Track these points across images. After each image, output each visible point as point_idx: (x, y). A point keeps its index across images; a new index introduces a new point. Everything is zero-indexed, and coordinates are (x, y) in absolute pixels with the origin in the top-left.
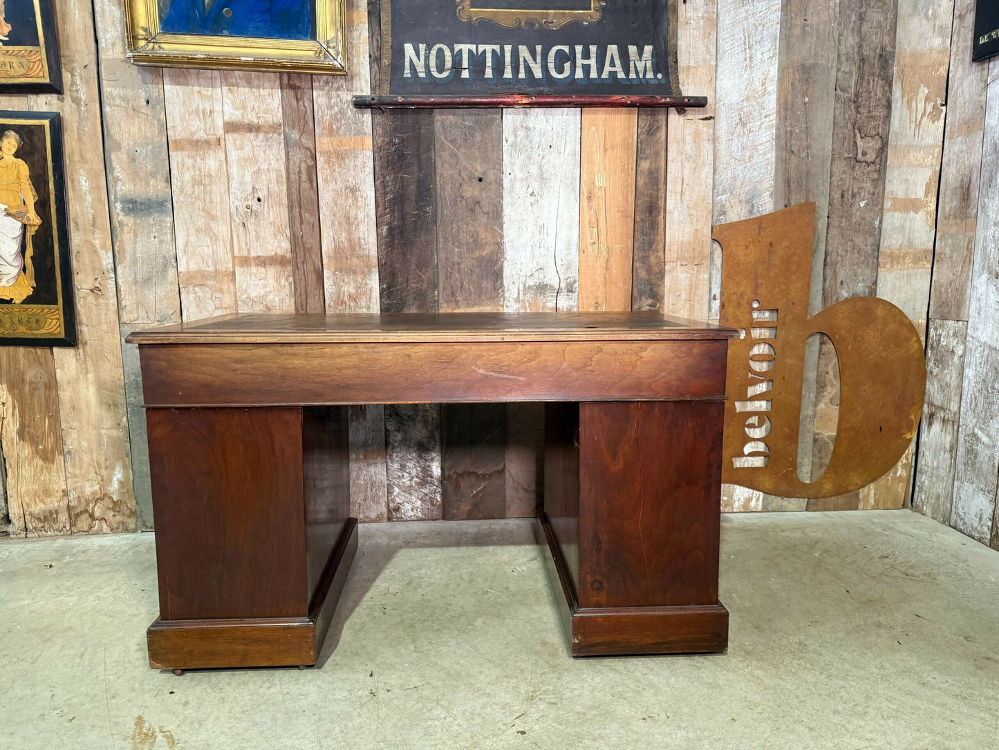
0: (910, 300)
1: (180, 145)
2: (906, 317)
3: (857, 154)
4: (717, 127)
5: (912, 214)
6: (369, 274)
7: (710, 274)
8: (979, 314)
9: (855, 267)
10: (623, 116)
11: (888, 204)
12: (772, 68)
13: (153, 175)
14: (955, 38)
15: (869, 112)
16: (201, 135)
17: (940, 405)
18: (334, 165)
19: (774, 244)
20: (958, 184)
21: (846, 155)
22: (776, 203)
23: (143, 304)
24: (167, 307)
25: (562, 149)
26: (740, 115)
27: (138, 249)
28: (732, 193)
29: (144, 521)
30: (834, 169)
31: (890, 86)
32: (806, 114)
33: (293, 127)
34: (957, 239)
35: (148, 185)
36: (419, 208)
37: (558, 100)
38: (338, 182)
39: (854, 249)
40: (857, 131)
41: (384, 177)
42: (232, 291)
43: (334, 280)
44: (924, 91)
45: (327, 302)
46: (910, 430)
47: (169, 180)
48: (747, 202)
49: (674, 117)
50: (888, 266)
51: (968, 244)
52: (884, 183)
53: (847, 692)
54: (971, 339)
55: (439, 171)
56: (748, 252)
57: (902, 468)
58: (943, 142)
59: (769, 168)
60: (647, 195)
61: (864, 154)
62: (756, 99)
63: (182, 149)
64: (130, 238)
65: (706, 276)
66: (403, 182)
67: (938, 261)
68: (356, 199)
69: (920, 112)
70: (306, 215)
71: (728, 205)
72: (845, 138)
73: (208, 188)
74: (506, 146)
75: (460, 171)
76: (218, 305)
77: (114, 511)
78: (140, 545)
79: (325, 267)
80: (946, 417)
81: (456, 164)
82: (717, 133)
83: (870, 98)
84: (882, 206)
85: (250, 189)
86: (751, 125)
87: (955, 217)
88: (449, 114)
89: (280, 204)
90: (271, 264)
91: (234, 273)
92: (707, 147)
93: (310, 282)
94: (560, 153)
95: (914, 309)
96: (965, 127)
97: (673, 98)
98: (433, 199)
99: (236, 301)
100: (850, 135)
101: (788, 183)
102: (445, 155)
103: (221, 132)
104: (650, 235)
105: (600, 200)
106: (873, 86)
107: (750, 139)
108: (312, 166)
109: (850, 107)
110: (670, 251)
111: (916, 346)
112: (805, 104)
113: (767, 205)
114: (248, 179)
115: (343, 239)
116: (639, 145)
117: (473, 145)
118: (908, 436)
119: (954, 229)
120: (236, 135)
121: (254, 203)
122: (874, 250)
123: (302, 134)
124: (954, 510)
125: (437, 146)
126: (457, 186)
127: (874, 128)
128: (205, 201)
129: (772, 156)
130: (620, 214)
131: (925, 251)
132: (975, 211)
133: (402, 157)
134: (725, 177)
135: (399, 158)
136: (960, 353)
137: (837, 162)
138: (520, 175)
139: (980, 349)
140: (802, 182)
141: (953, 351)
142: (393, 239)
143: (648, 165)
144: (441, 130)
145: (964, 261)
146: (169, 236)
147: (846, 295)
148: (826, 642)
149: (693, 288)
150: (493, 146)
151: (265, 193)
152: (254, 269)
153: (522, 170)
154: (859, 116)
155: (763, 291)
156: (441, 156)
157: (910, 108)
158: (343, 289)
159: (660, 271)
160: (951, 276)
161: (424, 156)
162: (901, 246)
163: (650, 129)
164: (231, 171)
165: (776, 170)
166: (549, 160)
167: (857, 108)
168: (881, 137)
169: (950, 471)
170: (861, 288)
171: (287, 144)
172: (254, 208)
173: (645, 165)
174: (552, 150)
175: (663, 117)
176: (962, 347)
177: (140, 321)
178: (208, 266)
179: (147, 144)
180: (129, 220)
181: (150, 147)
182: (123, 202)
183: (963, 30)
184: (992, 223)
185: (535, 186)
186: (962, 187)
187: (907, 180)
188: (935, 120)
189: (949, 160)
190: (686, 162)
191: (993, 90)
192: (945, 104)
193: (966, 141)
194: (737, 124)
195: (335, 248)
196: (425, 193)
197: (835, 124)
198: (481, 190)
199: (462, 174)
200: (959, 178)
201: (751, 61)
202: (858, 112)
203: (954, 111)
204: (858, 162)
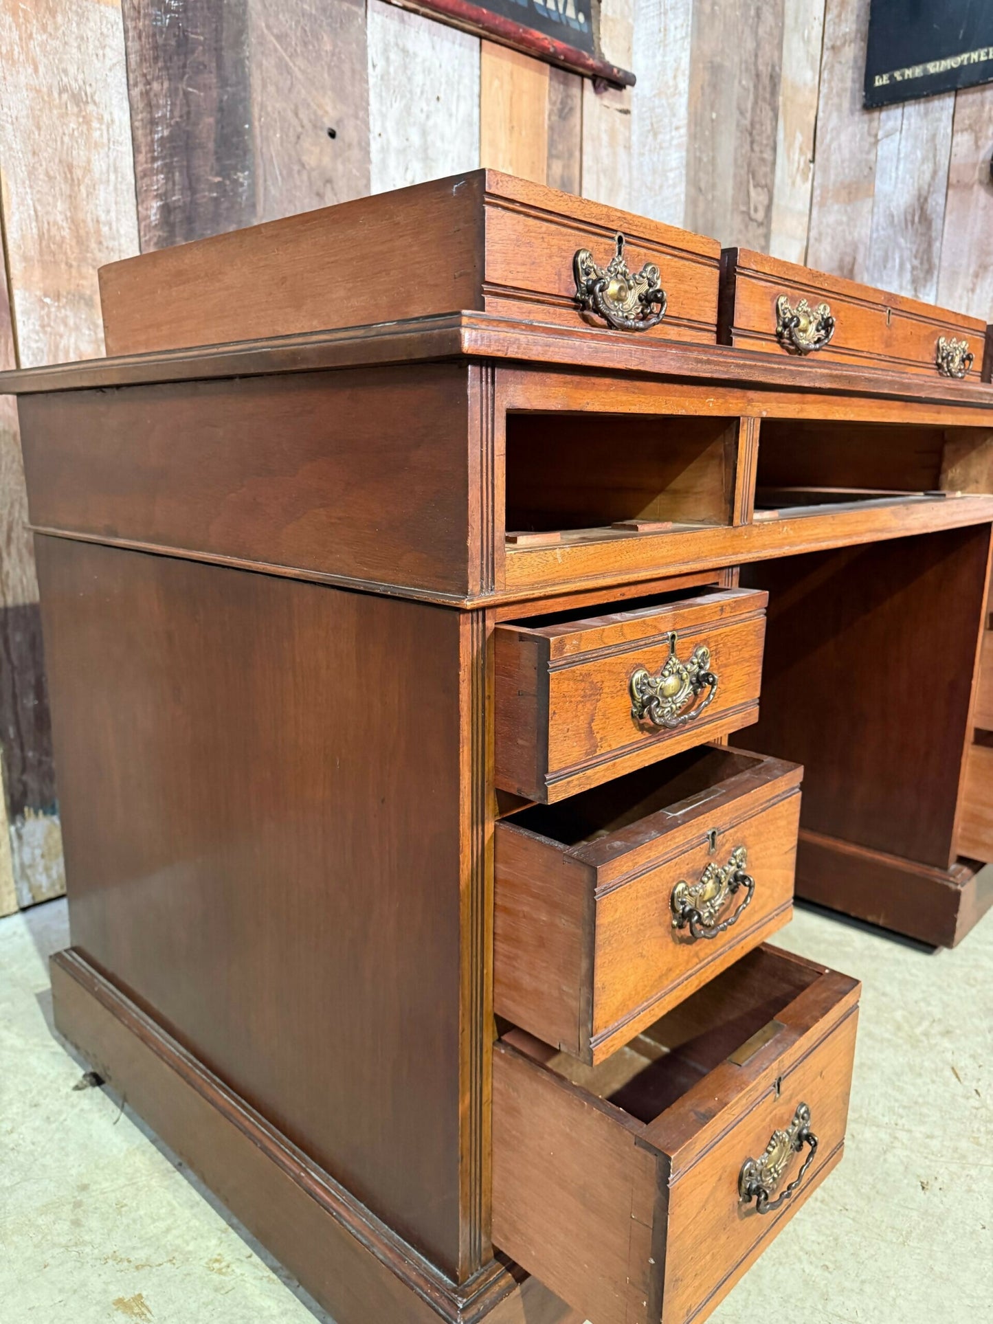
3: (750, 209)
4: (632, 128)
10: (532, 73)
12: (684, 55)
14: (825, 75)
15: (761, 152)
18: (27, 20)
21: (742, 207)
25: (454, 108)
26: (651, 117)
30: (733, 224)
31: (777, 121)
32: (713, 138)
36: (224, 171)
38: (41, 70)
40: (751, 176)
41: (148, 83)
43: (41, 318)
44: (799, 138)
49: (587, 96)
58: (811, 210)
59: (678, 207)
61: (756, 210)
62: (668, 97)
66: (188, 105)
68: (87, 121)
69: (796, 166)
72: (742, 183)
74: (373, 77)
81: (290, 90)
82: (631, 137)
83: (762, 132)
86: (662, 137)
92: (622, 158)
94: (451, 115)
96: (844, 193)
98: (249, 157)
100: (745, 180)
102: (269, 63)
106: (765, 116)
107: (661, 158)
109: (746, 138)
112: (712, 121)
115: (59, 218)
116: (551, 133)
117: (319, 57)
126: (293, 139)
127: (764, 175)
129: (681, 189)
133: (184, 44)
135: (179, 45)
138: (395, 142)
142: (172, 233)
143: (560, 169)
153: (397, 132)
154: (753, 155)
156: (260, 65)
161: (228, 55)
163: (563, 109)
166: (435, 124)
167: (752, 142)
168: (768, 190)
173: (557, 169)
174: (439, 105)
175: (576, 91)
186: (841, 268)
188: (805, 179)
189: (820, 234)
190: (602, 176)
191: (887, 148)
192: (813, 161)
193: (846, 211)
194: (649, 131)
195: (41, 237)
196: (235, 140)
197: (736, 160)
198: (336, 156)
199: (301, 116)
200: (837, 257)
201: (665, 35)
202: (752, 150)
203: (825, 171)
204: (751, 219)
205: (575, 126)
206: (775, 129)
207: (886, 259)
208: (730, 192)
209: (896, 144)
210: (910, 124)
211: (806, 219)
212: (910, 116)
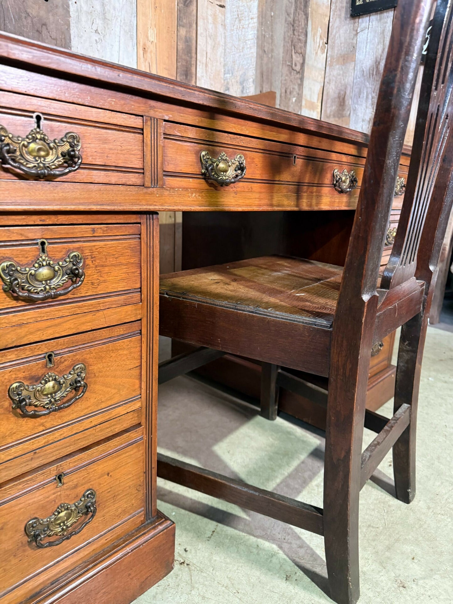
3: (292, 64)
4: (226, 15)
5: (312, 112)
11: (304, 103)
15: (298, 35)
20: (336, 95)
21: (288, 63)
22: (256, 88)
26: (238, 11)
28: (232, 74)
30: (283, 71)
31: (307, 21)
32: (272, 25)
40: (293, 47)
44: (320, 31)
48: (241, 83)
52: (303, 88)
58: (325, 68)
59: (253, 59)
60: (184, 60)
61: (296, 65)
69: (318, 45)
71: (230, 83)
72: (288, 51)
82: (226, 20)
83: (299, 26)
84: (302, 104)
86: (244, 22)
87: (334, 116)
92: (221, 31)
96: (341, 60)
100: (290, 49)
101: (262, 74)
105: (152, 55)
106: (301, 17)
107: (243, 33)
109: (290, 28)
112: (272, 17)
113: (251, 89)
116: (179, 13)
127: (300, 48)
129: (254, 50)
132: (349, 113)
137: (284, 67)
138: (85, 7)
140: (269, 76)
143: (185, 33)
153: (87, 2)
154: (294, 37)
163: (186, 2)
165: (256, 63)
167: (294, 30)
168: (303, 56)
173: (183, 32)
184: (360, 120)
186: (339, 97)
187: (311, 89)
188: (323, 53)
189: (330, 80)
190: (209, 39)
191: (362, 37)
192: (327, 43)
193: (342, 69)
194: (236, 18)
197: (284, 38)
198: (48, 11)
200: (337, 92)
202: (294, 34)
203: (333, 48)
204: (293, 69)
205: (193, 10)
206: (307, 24)
207: (360, 92)
208: (281, 55)
209: (366, 35)
210: (372, 25)
211: (323, 72)
212: (373, 21)
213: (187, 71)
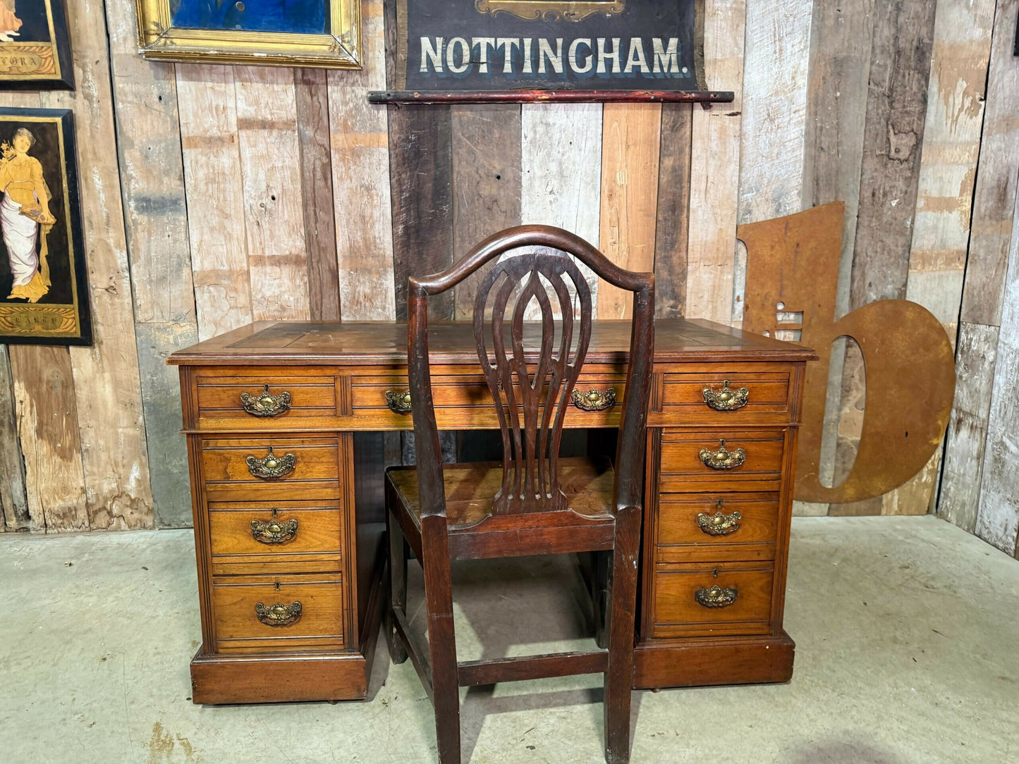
0: (941, 302)
1: (193, 142)
2: (936, 320)
3: (889, 152)
4: (744, 123)
5: (946, 213)
6: (385, 275)
7: (734, 275)
8: (1012, 319)
9: (884, 269)
10: (646, 111)
11: (921, 203)
12: (802, 61)
13: (167, 173)
14: (996, 29)
15: (904, 107)
16: (215, 132)
17: (968, 411)
18: (348, 162)
19: (801, 244)
20: (994, 183)
21: (878, 152)
22: (804, 201)
23: (158, 304)
24: (181, 307)
25: (583, 145)
26: (768, 110)
27: (153, 249)
28: (758, 191)
29: (161, 519)
30: (866, 166)
31: (927, 80)
32: (838, 109)
33: (308, 123)
34: (992, 241)
35: (162, 183)
36: (435, 207)
37: (579, 95)
38: (353, 180)
39: (884, 250)
40: (890, 127)
41: (400, 175)
42: (247, 291)
43: (349, 280)
44: (962, 85)
45: (342, 303)
46: (937, 435)
47: (183, 178)
48: (774, 200)
49: (699, 112)
50: (919, 267)
51: (1003, 246)
52: (917, 182)
53: (859, 712)
54: (1002, 345)
55: (456, 169)
56: (773, 252)
57: (928, 474)
58: (981, 139)
59: (798, 165)
60: (670, 193)
61: (897, 151)
62: (785, 93)
63: (196, 146)
64: (144, 237)
65: (730, 277)
66: (419, 180)
67: (971, 263)
68: (371, 197)
69: (958, 107)
70: (321, 214)
71: (754, 204)
72: (877, 135)
73: (222, 186)
74: (525, 143)
75: (477, 169)
76: (232, 305)
77: (132, 509)
78: (157, 543)
79: (340, 267)
80: (975, 424)
81: (474, 161)
82: (744, 128)
83: (905, 93)
84: (915, 205)
85: (264, 187)
86: (780, 121)
87: (991, 218)
88: (467, 109)
89: (295, 203)
90: (286, 264)
91: (248, 272)
92: (733, 144)
93: (325, 282)
94: (580, 150)
95: (945, 312)
96: (1004, 124)
97: (699, 93)
98: (450, 198)
99: (251, 300)
100: (883, 131)
101: (816, 181)
102: (463, 151)
103: (234, 129)
104: (672, 235)
105: (621, 199)
106: (909, 79)
107: (779, 135)
108: (327, 164)
109: (883, 101)
110: (693, 251)
111: (946, 349)
112: (837, 98)
113: (794, 205)
114: (262, 176)
115: (359, 238)
116: (663, 142)
117: (491, 142)
118: (935, 442)
119: (989, 230)
120: (249, 132)
121: (268, 201)
122: (904, 251)
123: (316, 131)
124: (979, 518)
125: (454, 143)
126: (475, 184)
127: (909, 124)
128: (219, 200)
129: (801, 153)
130: (642, 213)
131: (958, 252)
132: (1011, 213)
133: (418, 154)
134: (751, 175)
135: (415, 155)
136: (991, 358)
137: (869, 160)
138: (539, 173)
139: (1011, 355)
140: (831, 180)
141: (984, 357)
142: (409, 238)
143: (671, 162)
144: (458, 126)
145: (999, 264)
146: (183, 235)
147: (874, 297)
148: (841, 658)
149: (716, 289)
150: (512, 143)
151: (280, 191)
152: (268, 269)
153: (541, 167)
154: (893, 111)
155: (788, 292)
156: (458, 153)
157: (946, 103)
158: (358, 289)
159: (683, 272)
160: (985, 279)
161: (440, 153)
162: (933, 247)
163: (674, 126)
164: (244, 169)
165: (805, 167)
166: (569, 157)
167: (891, 103)
168: (915, 134)
169: (976, 479)
170: (890, 290)
171: (301, 141)
172: (269, 207)
173: (668, 162)
174: (572, 146)
175: (687, 113)
176: (993, 353)
177: (155, 321)
178: (222, 265)
179: (160, 142)
180: (143, 219)
181: (163, 145)
182: (136, 200)
183: (1005, 21)
185: (555, 183)
186: (999, 186)
187: (941, 178)
188: (973, 115)
189: (987, 158)
190: (711, 159)
192: (984, 99)
193: (1004, 139)
194: (765, 120)
195: (350, 247)
196: (442, 191)
197: (868, 120)
198: (499, 188)
199: (480, 172)
200: (996, 177)
201: (780, 54)
202: (892, 107)
203: (993, 106)
204: (891, 159)
205: (685, 133)
206: (925, 85)
208: (861, 145)
211: (977, 146)
213: (674, 205)
